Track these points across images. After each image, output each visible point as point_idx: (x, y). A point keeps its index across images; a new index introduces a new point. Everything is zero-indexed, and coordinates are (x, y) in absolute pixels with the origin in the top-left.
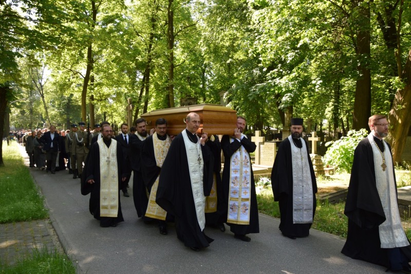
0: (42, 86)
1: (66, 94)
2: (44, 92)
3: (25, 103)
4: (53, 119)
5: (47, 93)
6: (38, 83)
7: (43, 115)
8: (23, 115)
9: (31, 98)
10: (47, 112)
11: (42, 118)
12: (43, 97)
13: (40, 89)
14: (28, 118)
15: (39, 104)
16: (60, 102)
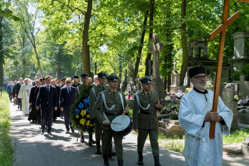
0: (33, 37)
2: (36, 43)
3: (17, 54)
4: (45, 69)
5: (38, 43)
6: (30, 35)
7: (35, 65)
8: (17, 66)
9: (24, 49)
10: (39, 62)
11: (34, 68)
12: (35, 47)
13: (32, 40)
14: (21, 69)
15: (31, 54)
16: (52, 52)
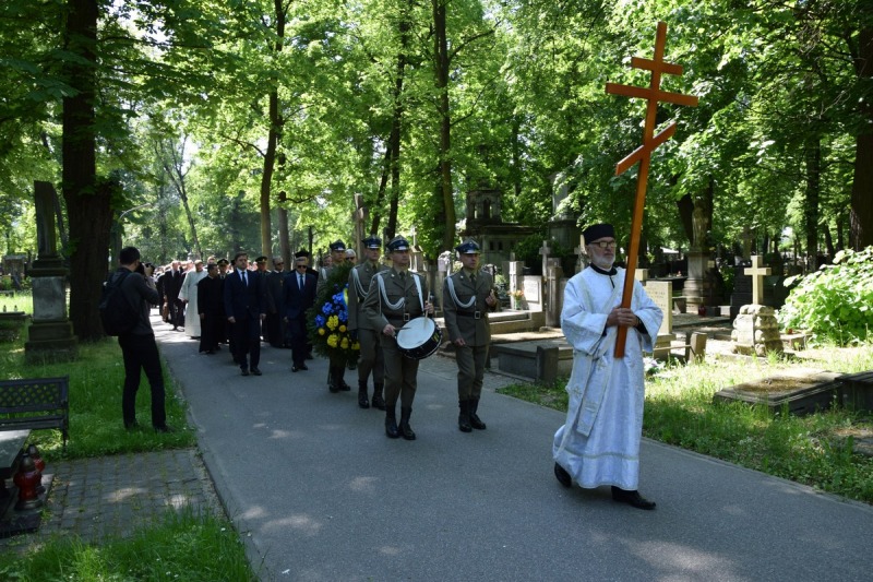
0: (182, 177)
1: (231, 193)
2: (186, 189)
3: (149, 214)
4: (206, 243)
5: (192, 190)
6: (174, 173)
7: (186, 236)
8: (148, 237)
9: (163, 203)
10: (193, 231)
11: (185, 242)
12: (185, 199)
13: (179, 183)
14: (157, 243)
15: (178, 212)
16: (220, 208)
